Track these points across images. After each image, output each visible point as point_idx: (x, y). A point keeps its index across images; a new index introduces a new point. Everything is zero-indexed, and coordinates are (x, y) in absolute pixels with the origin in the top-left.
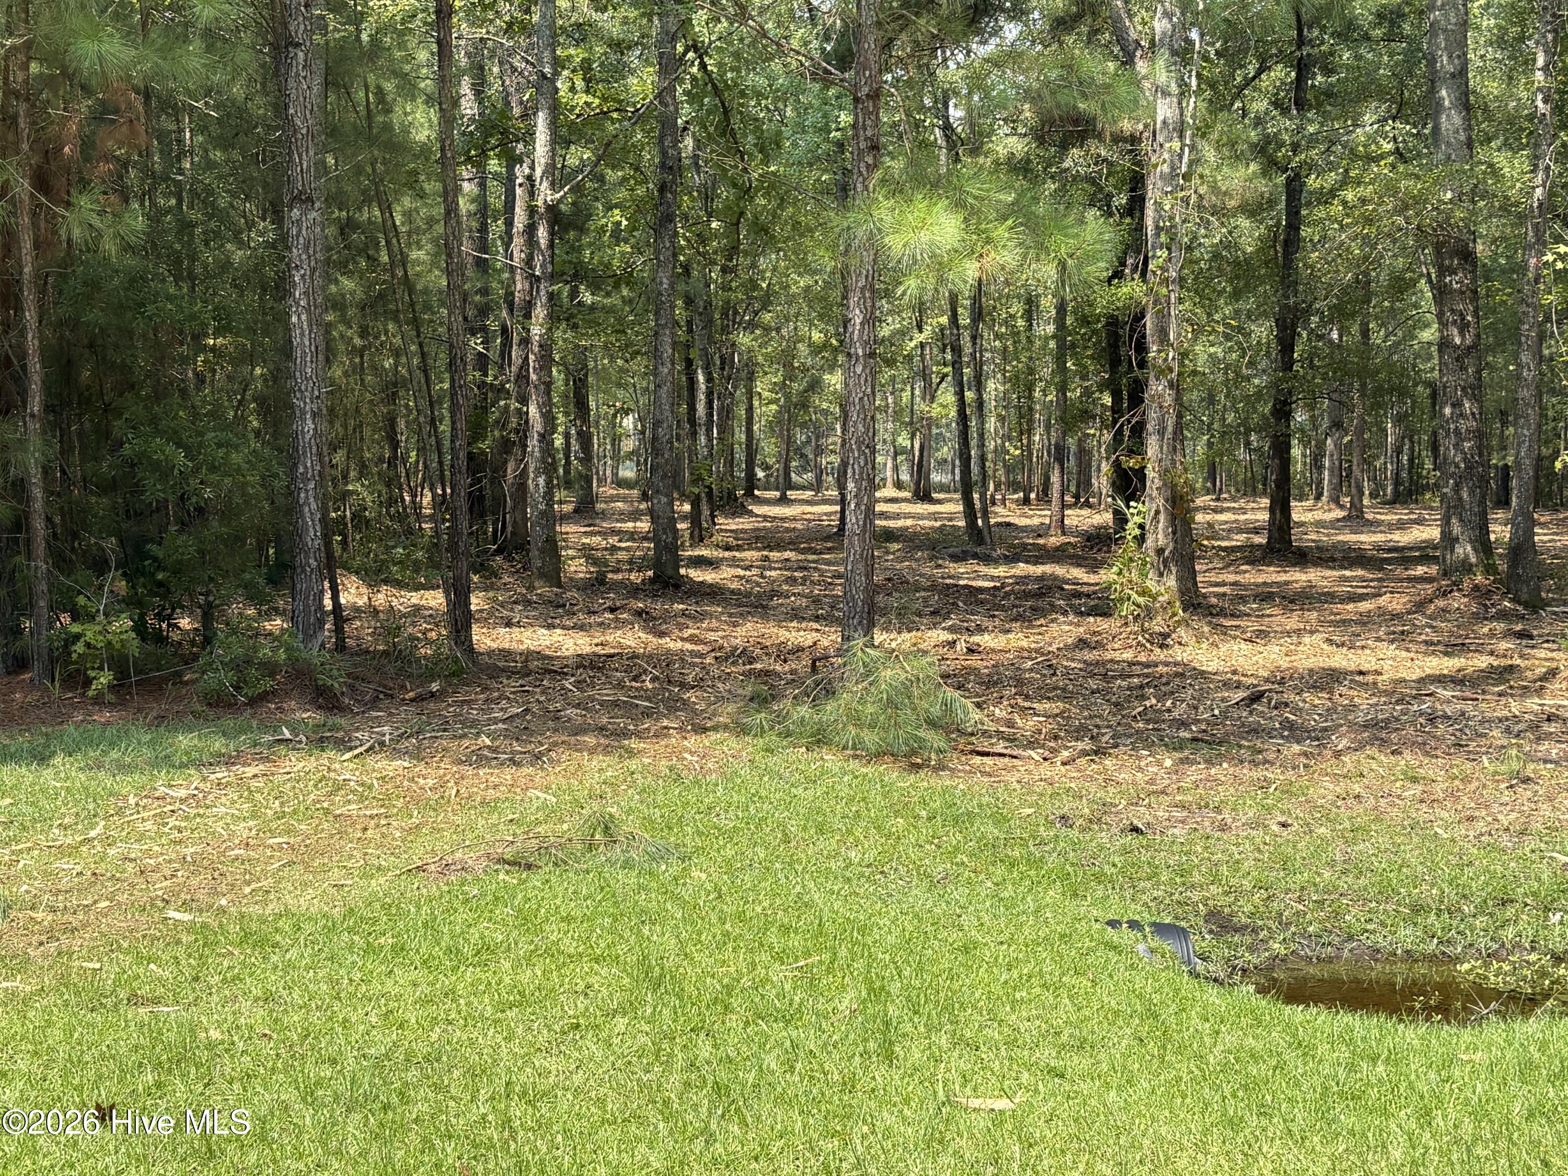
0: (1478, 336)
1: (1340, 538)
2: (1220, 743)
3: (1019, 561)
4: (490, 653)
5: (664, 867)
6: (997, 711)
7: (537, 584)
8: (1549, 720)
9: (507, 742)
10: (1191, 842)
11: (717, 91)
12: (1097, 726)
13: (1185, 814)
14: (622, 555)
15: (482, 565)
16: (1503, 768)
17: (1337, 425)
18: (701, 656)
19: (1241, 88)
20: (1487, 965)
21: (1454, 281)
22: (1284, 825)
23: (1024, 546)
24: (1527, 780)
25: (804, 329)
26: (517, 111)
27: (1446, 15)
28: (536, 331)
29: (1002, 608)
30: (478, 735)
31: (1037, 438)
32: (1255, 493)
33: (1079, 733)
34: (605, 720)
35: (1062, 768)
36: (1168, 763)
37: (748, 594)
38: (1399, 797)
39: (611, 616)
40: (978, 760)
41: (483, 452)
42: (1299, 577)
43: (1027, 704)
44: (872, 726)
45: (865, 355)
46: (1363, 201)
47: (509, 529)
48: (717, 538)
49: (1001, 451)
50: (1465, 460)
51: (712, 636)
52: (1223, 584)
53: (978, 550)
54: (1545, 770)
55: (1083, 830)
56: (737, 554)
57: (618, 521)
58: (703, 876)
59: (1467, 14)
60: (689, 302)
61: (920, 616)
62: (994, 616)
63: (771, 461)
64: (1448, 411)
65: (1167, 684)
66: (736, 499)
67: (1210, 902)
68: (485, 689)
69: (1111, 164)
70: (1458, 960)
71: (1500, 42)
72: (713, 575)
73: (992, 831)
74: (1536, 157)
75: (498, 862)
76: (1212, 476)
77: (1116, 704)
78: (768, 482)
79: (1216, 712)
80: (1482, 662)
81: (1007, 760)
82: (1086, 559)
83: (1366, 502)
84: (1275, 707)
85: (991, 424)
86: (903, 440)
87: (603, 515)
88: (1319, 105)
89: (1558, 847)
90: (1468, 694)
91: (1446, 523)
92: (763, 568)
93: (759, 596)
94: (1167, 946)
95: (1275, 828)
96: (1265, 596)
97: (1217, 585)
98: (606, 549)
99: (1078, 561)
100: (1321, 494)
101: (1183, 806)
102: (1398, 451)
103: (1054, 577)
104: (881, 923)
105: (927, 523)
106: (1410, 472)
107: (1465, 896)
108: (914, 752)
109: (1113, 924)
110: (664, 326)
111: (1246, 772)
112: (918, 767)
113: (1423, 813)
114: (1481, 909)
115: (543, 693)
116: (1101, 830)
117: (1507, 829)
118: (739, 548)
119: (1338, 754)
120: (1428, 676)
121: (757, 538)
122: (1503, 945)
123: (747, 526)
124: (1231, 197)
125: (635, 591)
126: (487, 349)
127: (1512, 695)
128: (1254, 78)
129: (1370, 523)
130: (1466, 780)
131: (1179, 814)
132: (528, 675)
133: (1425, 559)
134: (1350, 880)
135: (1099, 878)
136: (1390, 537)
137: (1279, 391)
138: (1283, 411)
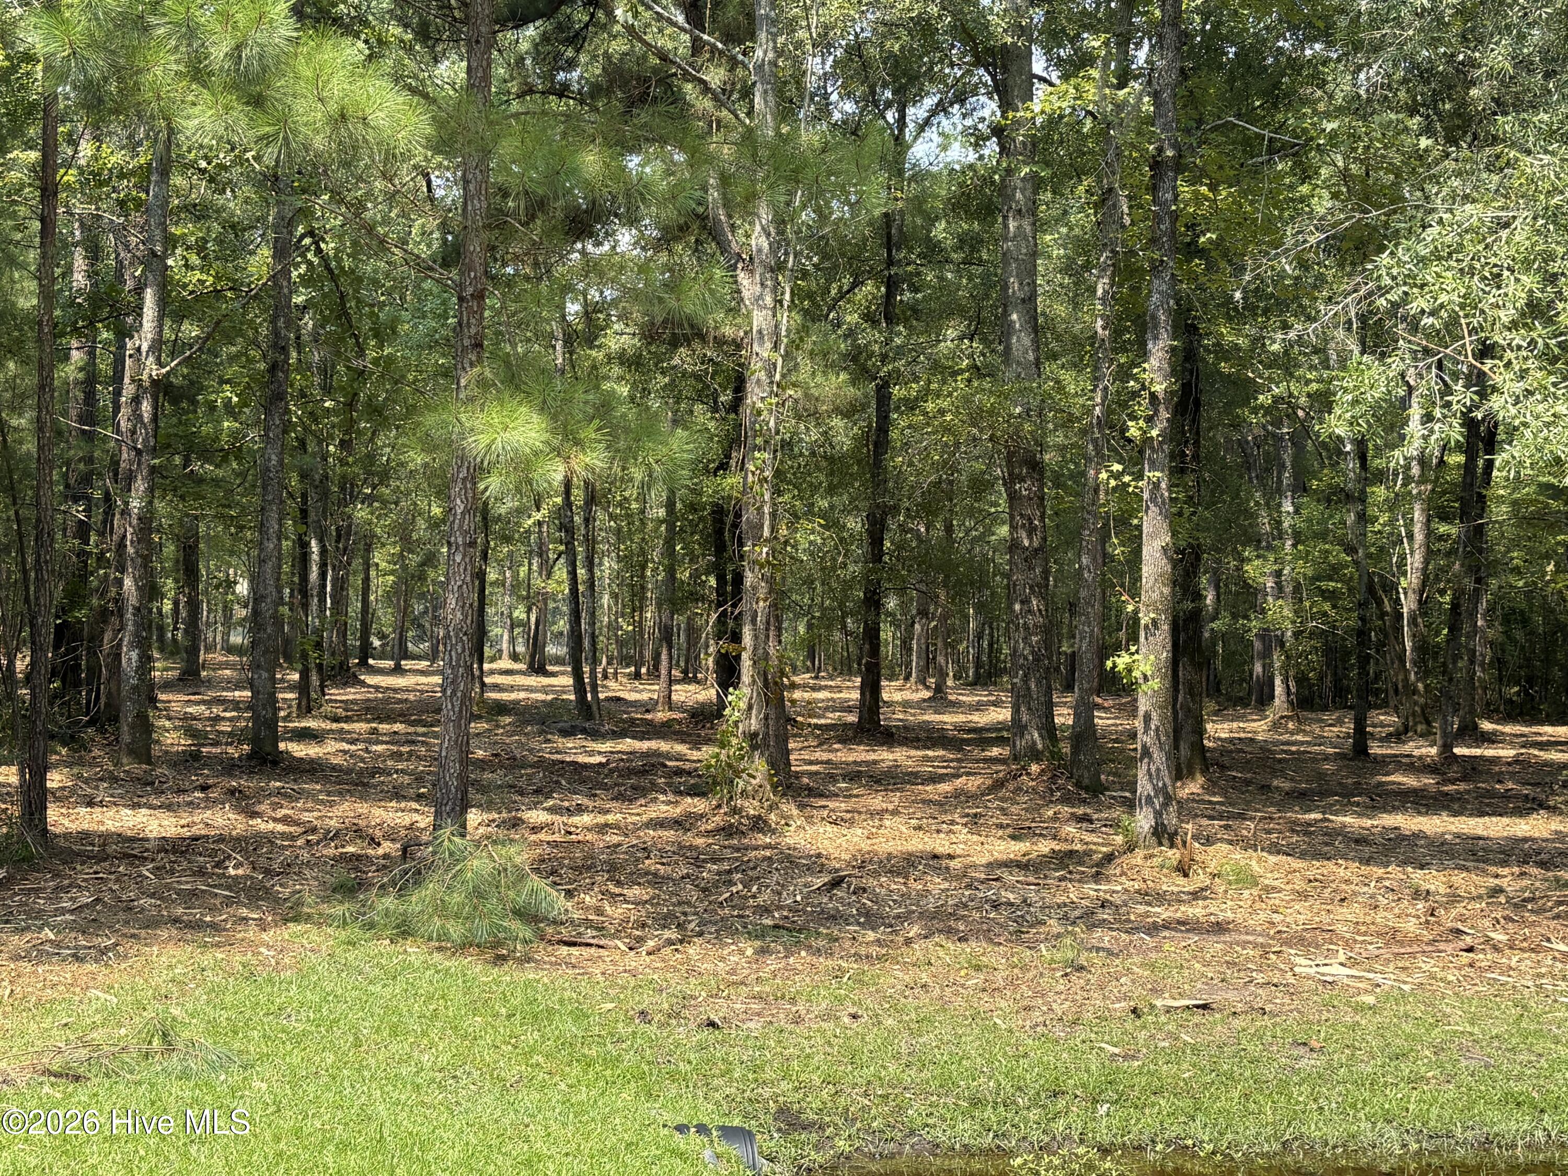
0: (1044, 539)
1: (926, 718)
2: (800, 931)
3: (626, 736)
4: (67, 836)
5: (223, 1077)
6: (588, 898)
7: (125, 761)
8: (1103, 906)
9: (73, 935)
10: (766, 1036)
11: (333, 278)
12: (685, 914)
13: (762, 1005)
14: (226, 727)
15: (72, 737)
16: (1058, 956)
17: (923, 613)
18: (293, 838)
19: (836, 300)
20: (1039, 1158)
21: (1023, 488)
22: (854, 1017)
23: (632, 721)
24: (1081, 968)
25: (423, 504)
26: (130, 284)
27: (1018, 247)
28: (135, 504)
29: (605, 788)
30: (41, 928)
31: (649, 615)
32: (850, 673)
33: (664, 921)
34: (180, 911)
35: (648, 959)
36: (749, 952)
37: (349, 771)
38: (963, 986)
39: (201, 795)
40: (564, 950)
41: (79, 621)
42: (887, 757)
43: (617, 890)
44: (457, 916)
45: (465, 544)
46: (942, 412)
47: (103, 700)
48: (327, 708)
49: (613, 627)
50: (1032, 652)
51: (306, 817)
52: (816, 762)
53: (587, 725)
54: (1097, 959)
55: (661, 1026)
56: (345, 726)
57: (224, 689)
58: (264, 1086)
59: (1036, 245)
60: (304, 476)
61: (522, 794)
62: (595, 795)
63: (387, 630)
64: (1017, 607)
65: (755, 868)
66: (349, 668)
67: (781, 1099)
68: (56, 875)
69: (716, 364)
70: (1010, 1154)
71: (1067, 269)
72: (317, 749)
73: (570, 1028)
74: (1096, 379)
75: (43, 1073)
76: (811, 656)
77: (704, 890)
78: (383, 652)
79: (799, 898)
80: (1045, 847)
81: (593, 950)
82: (690, 735)
83: (950, 683)
84: (854, 893)
85: (606, 600)
86: (520, 613)
87: (209, 683)
88: (906, 320)
89: (1106, 1038)
90: (1031, 879)
91: (1016, 710)
92: (370, 742)
93: (361, 773)
94: (734, 1150)
95: (846, 1020)
96: (854, 775)
97: (811, 763)
98: (209, 719)
99: (681, 737)
100: (910, 674)
101: (759, 997)
102: (979, 636)
103: (657, 753)
104: (445, 1136)
105: (540, 696)
106: (989, 656)
107: (1020, 1089)
108: (498, 944)
109: (681, 1129)
110: (270, 503)
111: (822, 962)
112: (504, 958)
113: (985, 1002)
114: (1035, 1102)
115: (117, 880)
116: (679, 1025)
117: (1061, 1019)
118: (347, 719)
119: (908, 942)
120: (996, 860)
121: (368, 709)
122: (1054, 1138)
123: (358, 697)
124: (824, 402)
125: (230, 767)
126: (89, 517)
127: (1071, 880)
128: (848, 292)
129: (953, 704)
130: (1025, 968)
131: (756, 1007)
132: (105, 860)
133: (1001, 741)
134: (912, 1073)
135: (673, 1076)
136: (970, 717)
137: (869, 582)
138: (873, 601)
